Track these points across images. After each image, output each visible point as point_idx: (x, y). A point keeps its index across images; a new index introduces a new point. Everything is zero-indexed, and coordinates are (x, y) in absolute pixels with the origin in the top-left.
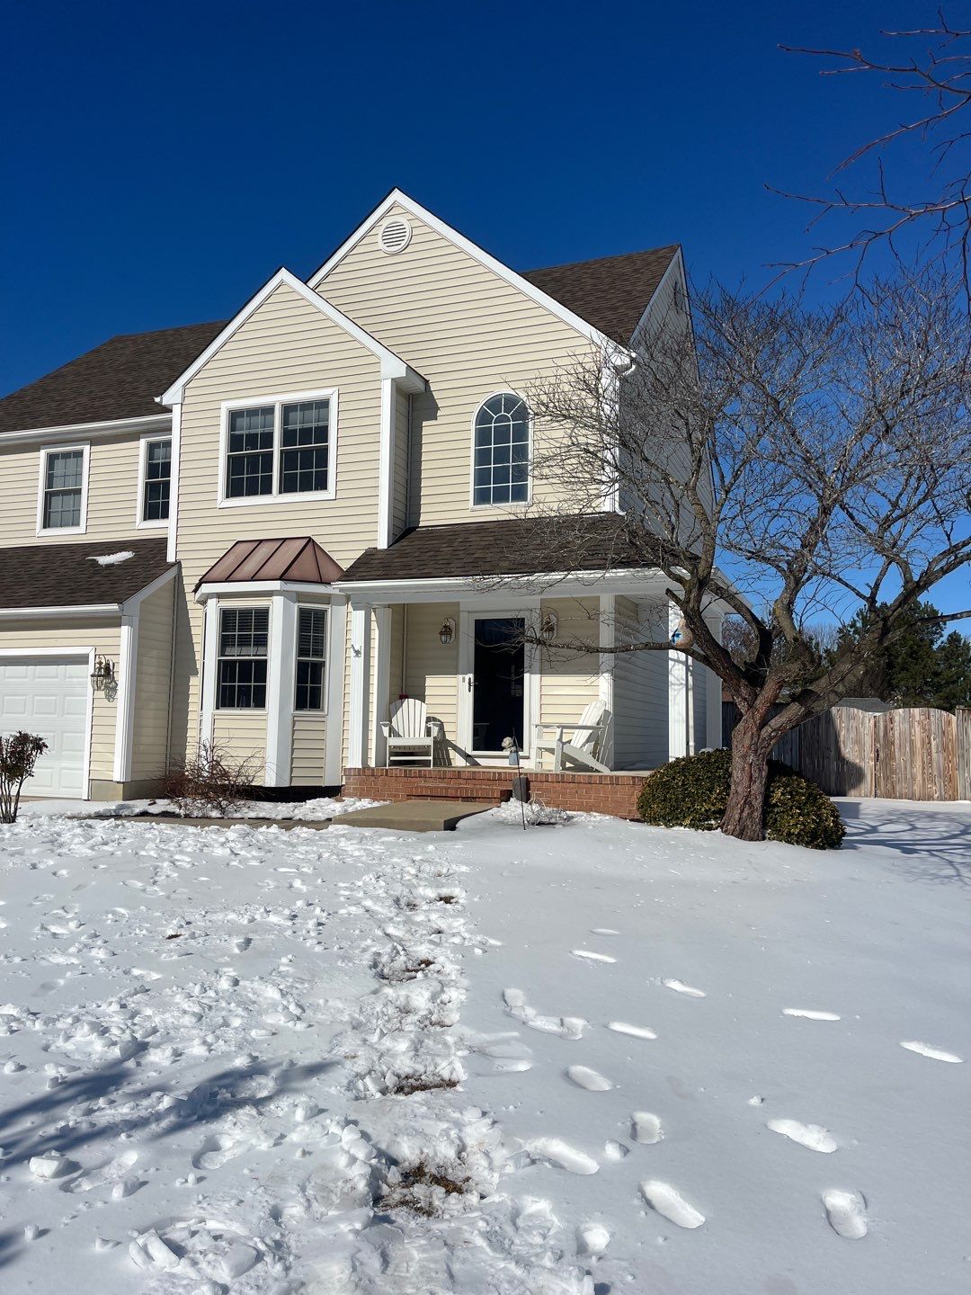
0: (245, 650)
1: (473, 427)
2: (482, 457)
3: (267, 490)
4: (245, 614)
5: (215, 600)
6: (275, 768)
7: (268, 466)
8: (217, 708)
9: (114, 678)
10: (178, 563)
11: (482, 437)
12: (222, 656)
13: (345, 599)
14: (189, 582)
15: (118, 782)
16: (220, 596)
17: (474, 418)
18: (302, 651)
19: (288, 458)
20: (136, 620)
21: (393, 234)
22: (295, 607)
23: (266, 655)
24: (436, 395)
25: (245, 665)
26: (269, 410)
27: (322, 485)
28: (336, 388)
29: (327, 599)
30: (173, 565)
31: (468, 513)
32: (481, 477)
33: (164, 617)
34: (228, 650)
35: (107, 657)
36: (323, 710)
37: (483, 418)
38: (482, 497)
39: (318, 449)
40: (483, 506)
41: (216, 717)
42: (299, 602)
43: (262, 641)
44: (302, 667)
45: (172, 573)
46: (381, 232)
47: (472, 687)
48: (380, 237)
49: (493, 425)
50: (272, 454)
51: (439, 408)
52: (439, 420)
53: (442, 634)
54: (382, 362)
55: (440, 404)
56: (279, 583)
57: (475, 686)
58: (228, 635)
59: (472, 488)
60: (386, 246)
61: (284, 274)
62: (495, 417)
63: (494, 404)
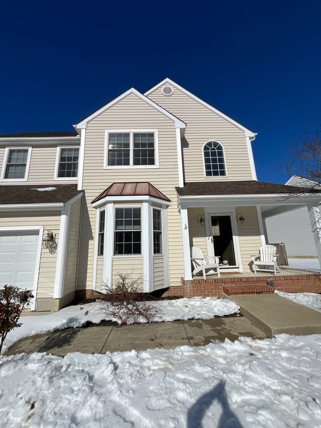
0: (127, 227)
1: (203, 151)
2: (207, 161)
3: (127, 163)
4: (128, 210)
5: (112, 204)
6: (148, 283)
7: (128, 156)
8: (114, 255)
9: (55, 242)
10: (83, 191)
11: (206, 154)
12: (116, 230)
13: (165, 206)
14: (89, 199)
15: (56, 299)
16: (115, 202)
17: (203, 148)
18: (155, 228)
19: (136, 153)
20: (69, 212)
21: (167, 91)
22: (152, 208)
23: (140, 229)
24: (187, 140)
25: (128, 234)
26: (127, 135)
27: (152, 162)
28: (157, 130)
29: (161, 206)
30: (81, 191)
31: (203, 179)
32: (208, 167)
33: (77, 213)
34: (118, 227)
35: (52, 231)
36: (161, 253)
37: (206, 148)
38: (208, 174)
39: (149, 150)
40: (210, 177)
41: (114, 259)
42: (153, 206)
43: (138, 223)
44: (154, 233)
45: (81, 194)
46: (162, 89)
47: (213, 242)
48: (162, 91)
49: (210, 151)
50: (129, 150)
51: (189, 144)
52: (189, 148)
53: (201, 221)
54: (175, 122)
55: (189, 143)
56: (148, 196)
57: (214, 241)
58: (119, 220)
59: (205, 170)
60: (165, 93)
61: (133, 90)
62: (210, 148)
63: (209, 144)
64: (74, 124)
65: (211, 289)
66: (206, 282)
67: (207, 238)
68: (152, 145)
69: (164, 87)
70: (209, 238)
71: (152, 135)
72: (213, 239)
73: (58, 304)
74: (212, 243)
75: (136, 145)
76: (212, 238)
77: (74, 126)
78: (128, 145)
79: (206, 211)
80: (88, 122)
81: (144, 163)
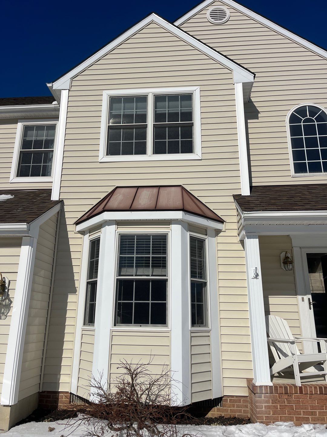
0: (141, 271)
1: (288, 125)
2: (296, 143)
3: (142, 150)
4: (143, 239)
5: (114, 227)
6: (180, 386)
7: (144, 136)
8: (115, 325)
9: (8, 295)
10: (61, 202)
11: (295, 131)
12: (120, 275)
13: (214, 232)
14: (71, 217)
15: (4, 406)
16: (119, 223)
17: (287, 119)
18: (193, 274)
19: (159, 133)
20: (35, 241)
21: (218, 15)
22: (188, 235)
23: (165, 276)
24: (256, 104)
25: (142, 284)
26: (143, 99)
27: (188, 148)
28: (199, 87)
29: (205, 231)
30: (57, 202)
31: (290, 179)
32: (298, 155)
33: (49, 243)
34: (124, 271)
35: (4, 275)
36: (206, 325)
37: (293, 119)
38: (299, 168)
39: (183, 126)
40: (303, 174)
41: (114, 333)
42: (190, 231)
43: (161, 263)
44: (193, 284)
45: (57, 208)
46: (208, 13)
47: (312, 306)
48: (208, 15)
49: (302, 124)
50: (146, 127)
51: (259, 112)
52: (260, 120)
53: (285, 263)
54: (234, 72)
55: (259, 109)
56: (181, 212)
57: (313, 304)
58: (125, 257)
59: (291, 162)
60: (212, 20)
61: (154, 17)
62: (303, 119)
63: (301, 111)
64: (49, 83)
65: (313, 408)
66: (301, 392)
67: (300, 297)
68: (189, 116)
69: (211, 8)
70: (303, 299)
71: (188, 97)
72: (311, 301)
73: (8, 417)
74: (310, 309)
75: (158, 117)
76: (309, 299)
77: (49, 85)
78: (143, 118)
79: (295, 243)
80: (72, 78)
81: (174, 150)
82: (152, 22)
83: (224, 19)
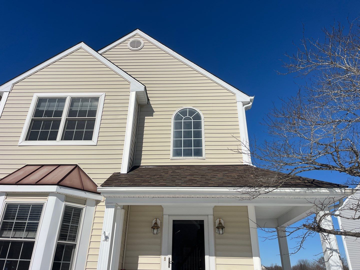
0: (18, 234)
1: (172, 121)
2: (176, 135)
3: (53, 137)
4: (24, 207)
5: (3, 197)
7: (57, 126)
11: (177, 125)
13: (95, 202)
16: (9, 194)
17: (173, 117)
18: (62, 236)
19: (69, 124)
21: (136, 44)
22: (63, 205)
23: (34, 238)
24: (153, 106)
26: (63, 100)
28: (105, 93)
29: (84, 201)
31: (169, 161)
32: (177, 144)
37: (177, 117)
39: (89, 120)
40: (178, 157)
42: (66, 201)
43: (33, 228)
47: (171, 265)
48: (129, 45)
49: (183, 121)
51: (154, 112)
52: (154, 117)
53: (153, 228)
54: (131, 84)
56: (56, 187)
58: (8, 222)
59: (171, 148)
61: (82, 45)
62: (184, 118)
63: (183, 112)
67: (163, 257)
68: (93, 113)
69: (132, 40)
70: (165, 258)
72: (171, 260)
74: (169, 267)
75: (71, 113)
76: (169, 258)
78: (60, 113)
79: (166, 212)
80: (14, 84)
81: (78, 137)
82: (80, 48)
83: (139, 47)
